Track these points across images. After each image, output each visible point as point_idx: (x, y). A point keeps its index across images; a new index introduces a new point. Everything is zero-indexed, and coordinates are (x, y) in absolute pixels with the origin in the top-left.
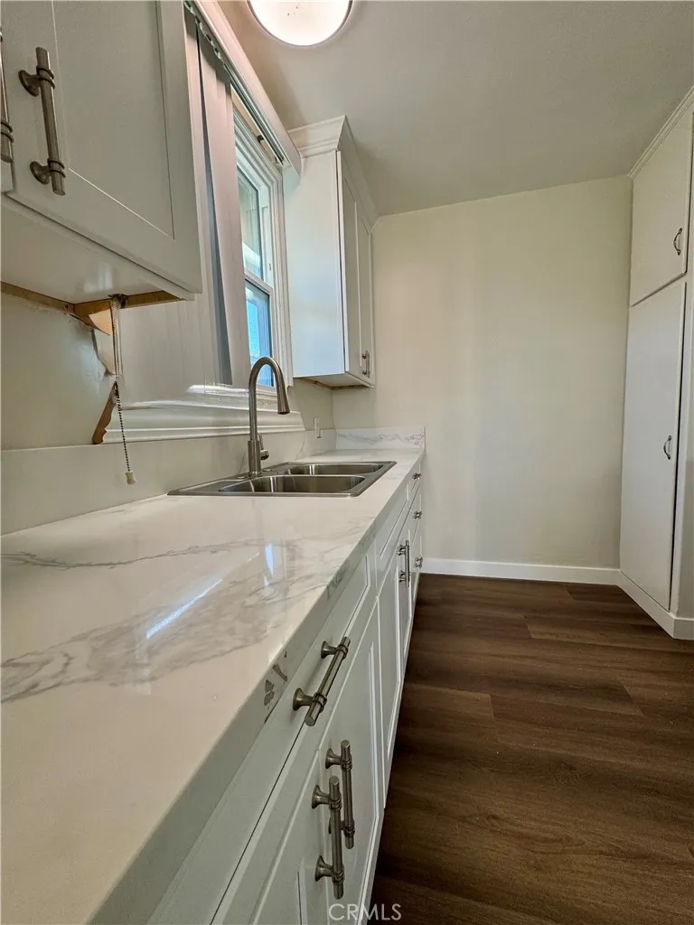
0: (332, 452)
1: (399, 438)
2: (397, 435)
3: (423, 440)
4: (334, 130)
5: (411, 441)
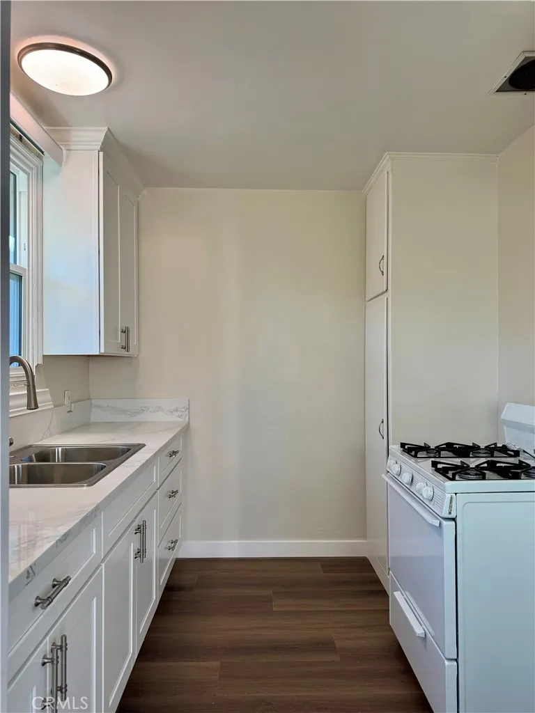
0: (85, 426)
1: (163, 410)
2: (160, 407)
3: (187, 413)
4: (99, 136)
5: (176, 413)
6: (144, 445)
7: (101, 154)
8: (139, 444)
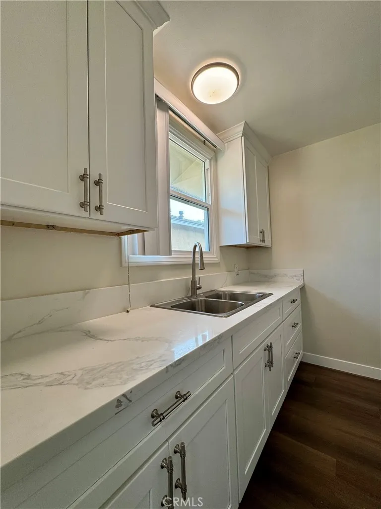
1: (287, 276)
2: (285, 274)
3: (302, 278)
4: (240, 128)
5: (295, 278)
6: (272, 294)
7: (243, 137)
8: (270, 293)
